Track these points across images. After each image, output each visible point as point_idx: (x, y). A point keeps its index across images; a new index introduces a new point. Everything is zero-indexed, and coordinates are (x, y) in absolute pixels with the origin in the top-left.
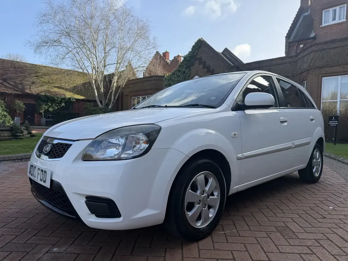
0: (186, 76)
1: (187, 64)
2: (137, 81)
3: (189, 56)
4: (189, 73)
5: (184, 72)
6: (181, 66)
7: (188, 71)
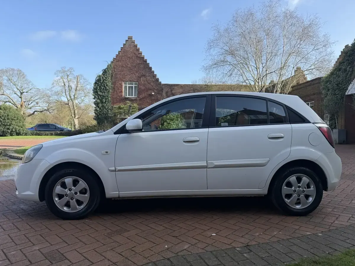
0: (347, 74)
1: (349, 60)
2: (299, 87)
3: (351, 50)
4: (351, 70)
5: (345, 70)
6: (341, 63)
7: (350, 68)
